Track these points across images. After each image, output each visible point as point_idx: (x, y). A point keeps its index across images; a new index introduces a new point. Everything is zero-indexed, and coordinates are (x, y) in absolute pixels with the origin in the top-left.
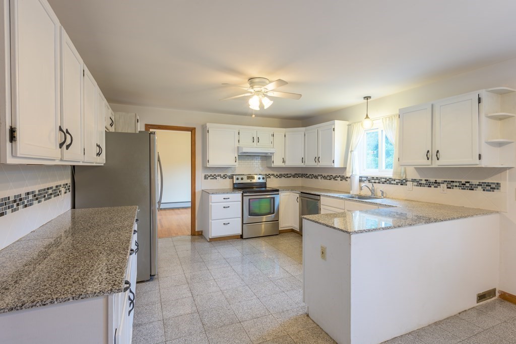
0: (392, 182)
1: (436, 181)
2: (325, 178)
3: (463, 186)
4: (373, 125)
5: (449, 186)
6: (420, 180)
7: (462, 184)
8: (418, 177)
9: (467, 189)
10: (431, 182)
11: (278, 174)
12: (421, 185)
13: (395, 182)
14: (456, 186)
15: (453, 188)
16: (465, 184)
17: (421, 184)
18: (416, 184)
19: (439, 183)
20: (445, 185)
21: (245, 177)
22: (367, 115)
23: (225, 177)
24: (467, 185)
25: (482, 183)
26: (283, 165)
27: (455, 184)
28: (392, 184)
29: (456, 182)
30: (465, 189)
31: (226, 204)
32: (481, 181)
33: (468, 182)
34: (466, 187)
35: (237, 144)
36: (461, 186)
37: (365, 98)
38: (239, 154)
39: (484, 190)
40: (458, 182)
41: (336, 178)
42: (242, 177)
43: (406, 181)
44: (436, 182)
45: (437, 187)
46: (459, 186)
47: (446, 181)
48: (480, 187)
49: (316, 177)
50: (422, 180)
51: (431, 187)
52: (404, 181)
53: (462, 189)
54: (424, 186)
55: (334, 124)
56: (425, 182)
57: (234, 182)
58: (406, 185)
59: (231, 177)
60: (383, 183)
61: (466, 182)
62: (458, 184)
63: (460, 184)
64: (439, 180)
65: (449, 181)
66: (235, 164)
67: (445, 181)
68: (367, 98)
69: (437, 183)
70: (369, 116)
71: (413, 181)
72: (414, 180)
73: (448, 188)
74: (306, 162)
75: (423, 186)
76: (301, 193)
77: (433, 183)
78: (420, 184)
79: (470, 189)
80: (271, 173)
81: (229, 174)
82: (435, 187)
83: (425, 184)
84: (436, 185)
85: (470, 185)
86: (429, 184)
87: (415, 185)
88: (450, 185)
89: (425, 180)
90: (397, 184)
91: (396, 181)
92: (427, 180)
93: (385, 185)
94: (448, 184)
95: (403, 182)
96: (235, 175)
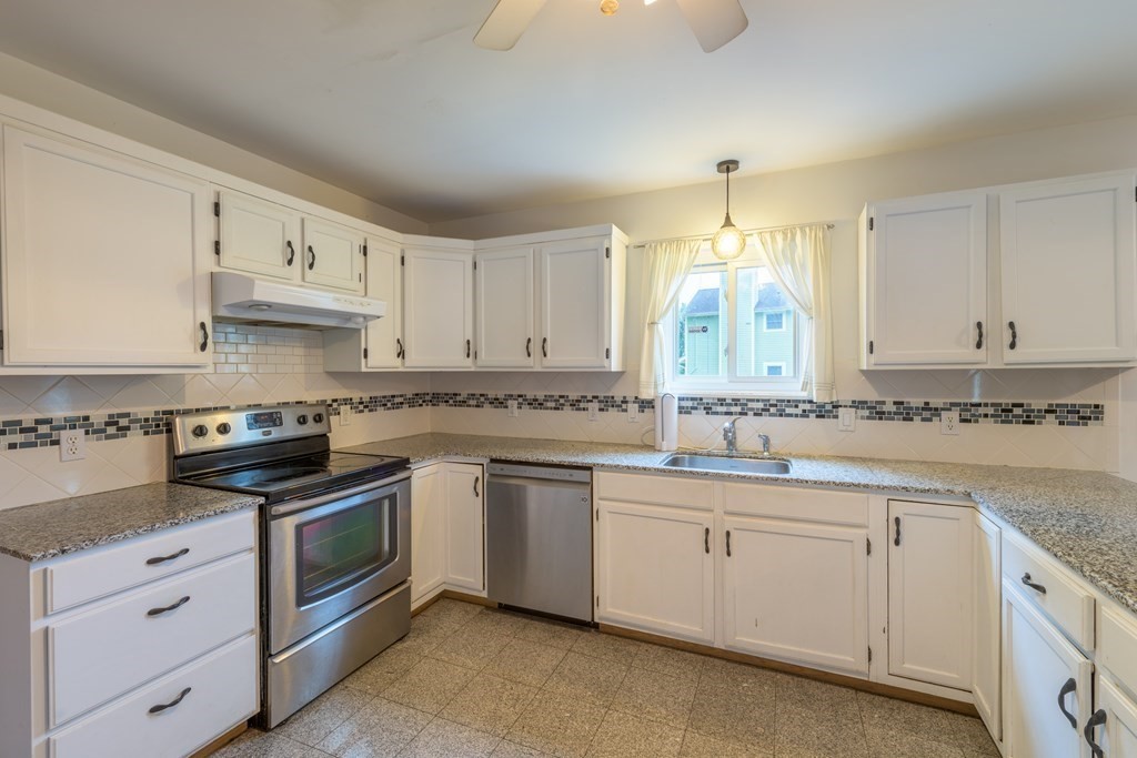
0: (788, 411)
1: (927, 404)
2: (536, 404)
3: (1005, 414)
4: (743, 249)
5: (967, 415)
6: (877, 402)
7: (1003, 411)
8: (871, 395)
9: (1017, 422)
10: (911, 408)
11: (366, 398)
12: (881, 415)
13: (799, 411)
14: (986, 416)
15: (977, 421)
16: (1011, 411)
17: (884, 413)
18: (866, 413)
19: (936, 409)
20: (955, 414)
21: (238, 421)
22: (728, 218)
23: (117, 426)
24: (1017, 411)
25: (1057, 405)
26: (395, 364)
27: (982, 410)
28: (790, 415)
29: (986, 405)
30: (1011, 422)
31: (162, 593)
32: (1055, 402)
33: (1021, 405)
34: (1014, 416)
35: (207, 263)
36: (1001, 416)
37: (720, 165)
38: (223, 312)
39: (1061, 423)
40: (993, 405)
41: (582, 405)
42: (222, 418)
43: (834, 407)
44: (927, 407)
45: (930, 420)
46: (992, 416)
47: (958, 405)
48: (1051, 417)
49: (499, 403)
50: (884, 403)
51: (912, 420)
52: (829, 407)
53: (1003, 422)
54: (893, 419)
55: (609, 235)
56: (894, 409)
57: (182, 450)
58: (836, 417)
59: (164, 425)
60: (755, 414)
61: (1014, 405)
62: (991, 411)
63: (995, 411)
64: (936, 402)
65: (966, 405)
66: (201, 358)
67: (952, 404)
68: (728, 166)
69: (930, 409)
70: (733, 220)
71: (857, 405)
72: (860, 402)
73: (964, 421)
74: (482, 355)
75: (887, 419)
76: (493, 461)
77: (917, 408)
78: (877, 413)
79: (1024, 422)
80: (342, 394)
81: (145, 410)
82: (923, 420)
83: (895, 413)
84: (926, 414)
85: (1024, 411)
86: (905, 413)
87: (862, 418)
88: (969, 414)
89: (895, 403)
90: (805, 414)
91: (802, 406)
92: (902, 403)
93: (765, 419)
94: (961, 410)
95: (824, 411)
96: (187, 412)
